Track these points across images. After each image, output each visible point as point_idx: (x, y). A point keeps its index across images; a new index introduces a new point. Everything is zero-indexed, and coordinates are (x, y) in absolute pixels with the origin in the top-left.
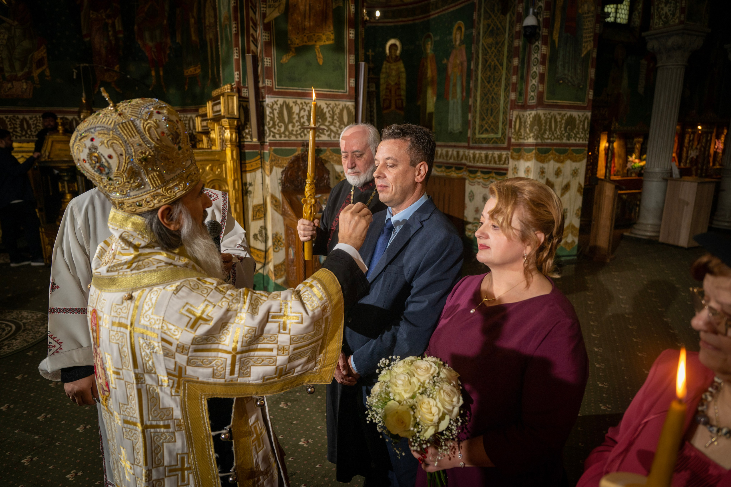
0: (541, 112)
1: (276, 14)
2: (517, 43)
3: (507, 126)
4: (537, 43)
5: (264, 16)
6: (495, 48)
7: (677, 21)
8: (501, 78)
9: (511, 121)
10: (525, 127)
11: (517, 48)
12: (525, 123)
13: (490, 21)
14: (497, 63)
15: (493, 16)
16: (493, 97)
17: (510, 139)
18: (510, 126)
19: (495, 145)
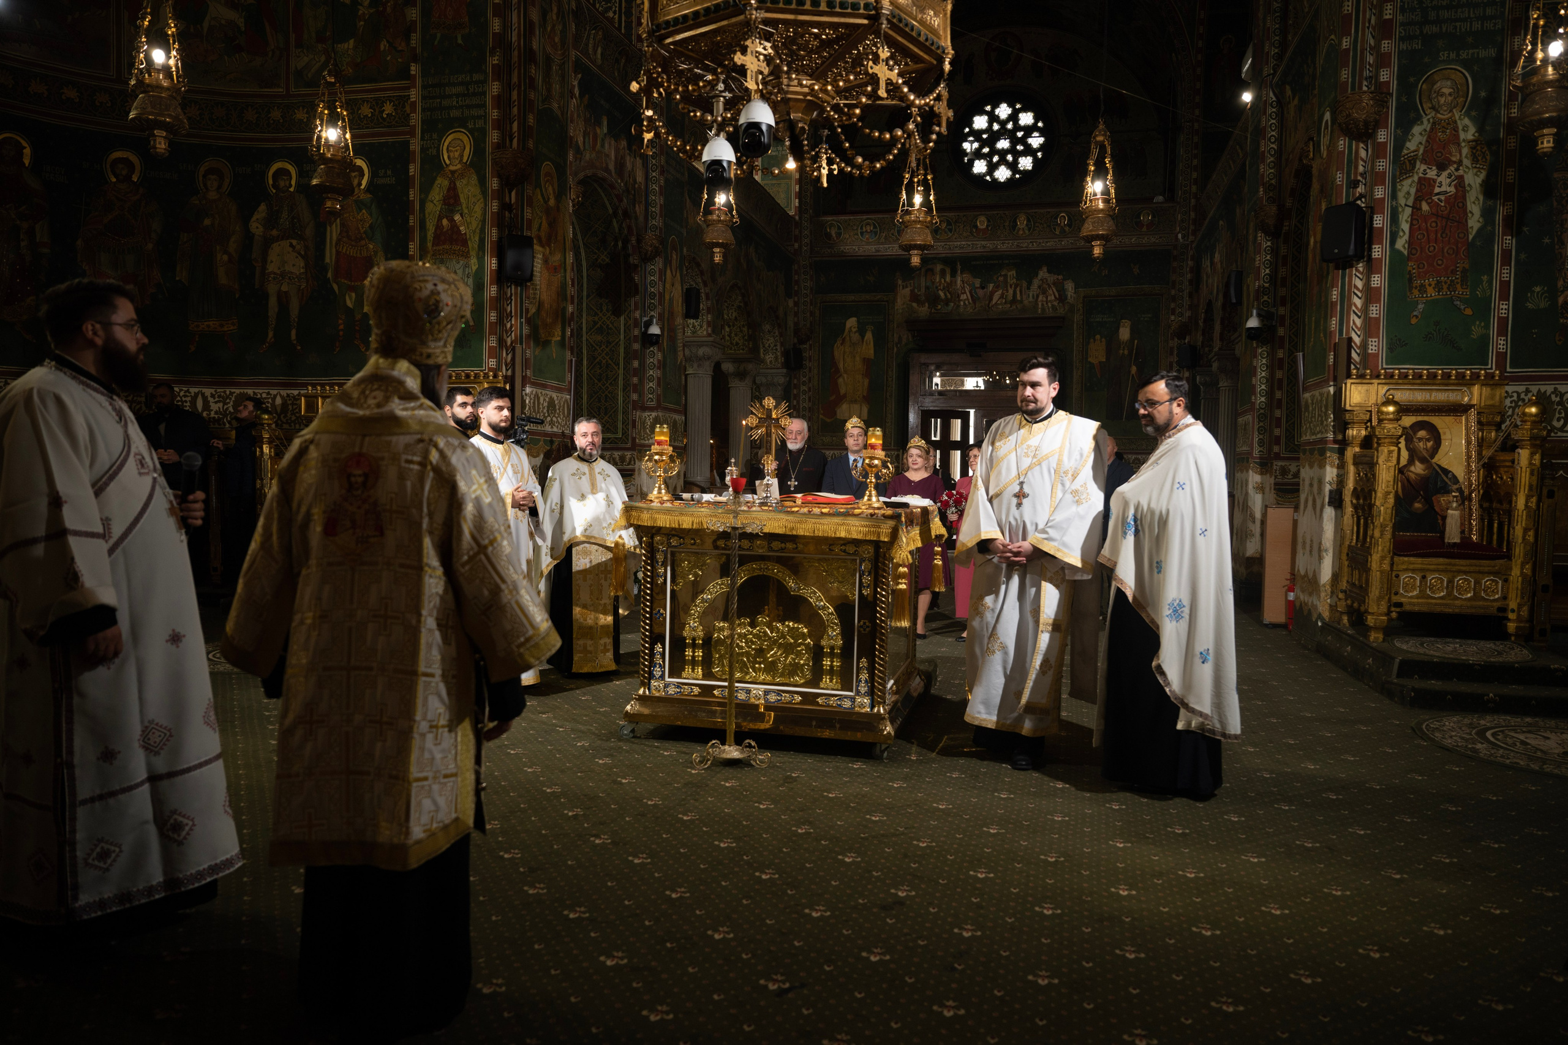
0: (660, 414)
1: (534, 310)
2: (636, 346)
3: (630, 427)
4: (652, 349)
5: (527, 311)
6: (607, 347)
7: (705, 333)
8: (617, 378)
9: (634, 422)
10: (645, 428)
11: (636, 351)
12: (644, 423)
13: (596, 318)
14: (610, 362)
15: (601, 315)
16: (606, 396)
17: (634, 439)
18: (634, 426)
19: (612, 445)
